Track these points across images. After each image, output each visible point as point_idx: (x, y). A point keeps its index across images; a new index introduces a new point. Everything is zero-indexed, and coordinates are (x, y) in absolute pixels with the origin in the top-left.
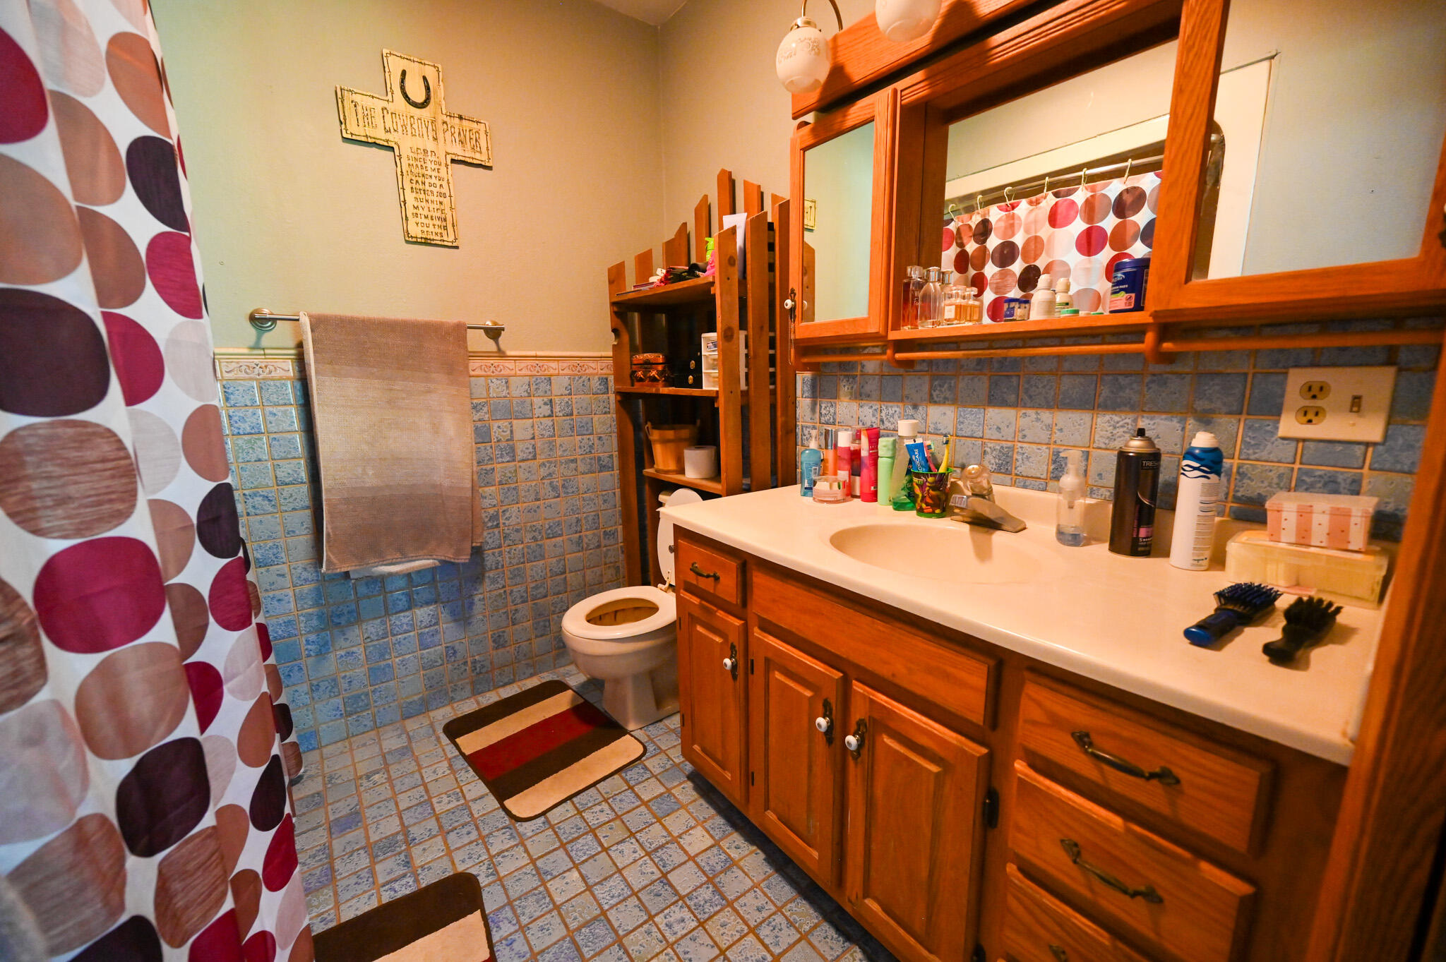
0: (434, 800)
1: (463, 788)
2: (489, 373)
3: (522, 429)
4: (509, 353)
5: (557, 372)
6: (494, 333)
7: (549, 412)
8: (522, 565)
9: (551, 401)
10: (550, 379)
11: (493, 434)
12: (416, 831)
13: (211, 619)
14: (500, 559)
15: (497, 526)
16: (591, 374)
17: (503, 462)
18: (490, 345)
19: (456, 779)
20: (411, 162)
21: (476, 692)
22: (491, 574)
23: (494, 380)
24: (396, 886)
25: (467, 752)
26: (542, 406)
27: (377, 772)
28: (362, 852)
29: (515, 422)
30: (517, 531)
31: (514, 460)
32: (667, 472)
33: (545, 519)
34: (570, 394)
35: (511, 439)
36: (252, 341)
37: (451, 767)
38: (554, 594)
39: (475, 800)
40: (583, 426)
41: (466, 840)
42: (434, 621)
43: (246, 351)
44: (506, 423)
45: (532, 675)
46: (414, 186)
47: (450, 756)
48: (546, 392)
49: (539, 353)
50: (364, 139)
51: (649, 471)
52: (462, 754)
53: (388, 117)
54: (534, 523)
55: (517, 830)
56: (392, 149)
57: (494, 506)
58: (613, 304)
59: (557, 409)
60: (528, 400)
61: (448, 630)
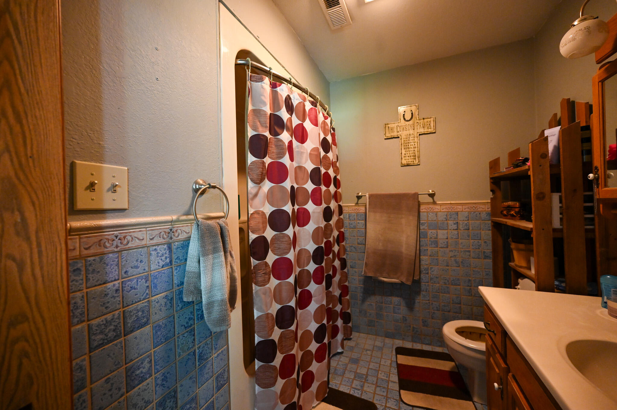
0: (380, 372)
1: (391, 374)
2: (429, 211)
3: (442, 234)
4: (438, 202)
5: (461, 210)
6: (432, 195)
7: (456, 228)
8: (438, 294)
9: (457, 222)
10: (457, 213)
11: (428, 235)
12: (369, 378)
13: (312, 280)
14: (428, 288)
15: (428, 273)
16: (482, 211)
17: (432, 247)
18: (430, 200)
19: (390, 369)
20: (405, 140)
21: (413, 341)
22: (424, 293)
23: (431, 214)
24: (356, 391)
25: (399, 362)
26: (453, 225)
27: (369, 350)
28: (353, 373)
29: (439, 231)
30: (437, 278)
31: (437, 247)
32: (521, 267)
33: (451, 276)
34: (468, 220)
35: (436, 238)
36: (356, 202)
37: (391, 364)
38: (454, 312)
39: (392, 382)
40: (475, 236)
41: (382, 393)
42: (399, 304)
43: (354, 205)
44: (435, 231)
45: (440, 346)
46: (405, 147)
47: (393, 359)
48: (455, 219)
49: (452, 202)
50: (390, 137)
51: (512, 264)
52: (397, 362)
53: (398, 128)
54: (445, 276)
55: (399, 404)
56: (399, 137)
57: (427, 265)
58: (491, 178)
59: (461, 227)
60: (446, 222)
61: (403, 310)
